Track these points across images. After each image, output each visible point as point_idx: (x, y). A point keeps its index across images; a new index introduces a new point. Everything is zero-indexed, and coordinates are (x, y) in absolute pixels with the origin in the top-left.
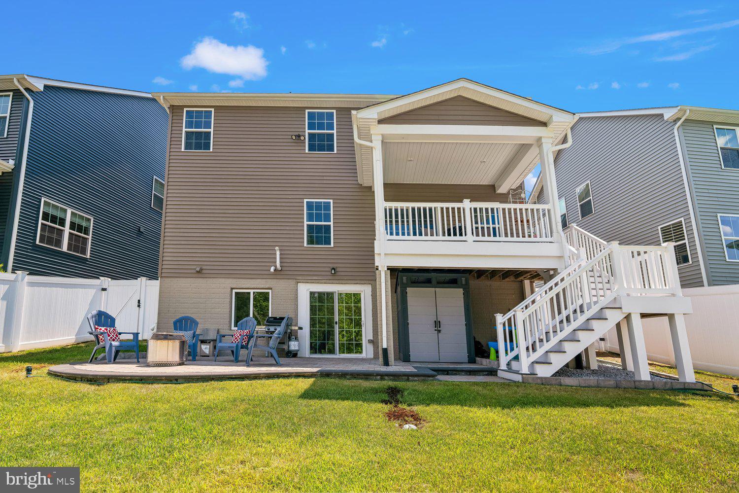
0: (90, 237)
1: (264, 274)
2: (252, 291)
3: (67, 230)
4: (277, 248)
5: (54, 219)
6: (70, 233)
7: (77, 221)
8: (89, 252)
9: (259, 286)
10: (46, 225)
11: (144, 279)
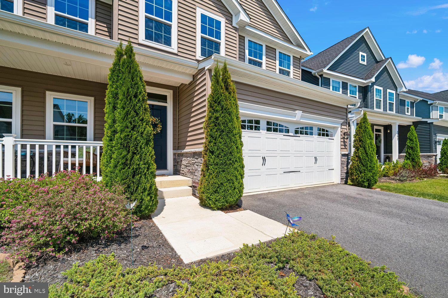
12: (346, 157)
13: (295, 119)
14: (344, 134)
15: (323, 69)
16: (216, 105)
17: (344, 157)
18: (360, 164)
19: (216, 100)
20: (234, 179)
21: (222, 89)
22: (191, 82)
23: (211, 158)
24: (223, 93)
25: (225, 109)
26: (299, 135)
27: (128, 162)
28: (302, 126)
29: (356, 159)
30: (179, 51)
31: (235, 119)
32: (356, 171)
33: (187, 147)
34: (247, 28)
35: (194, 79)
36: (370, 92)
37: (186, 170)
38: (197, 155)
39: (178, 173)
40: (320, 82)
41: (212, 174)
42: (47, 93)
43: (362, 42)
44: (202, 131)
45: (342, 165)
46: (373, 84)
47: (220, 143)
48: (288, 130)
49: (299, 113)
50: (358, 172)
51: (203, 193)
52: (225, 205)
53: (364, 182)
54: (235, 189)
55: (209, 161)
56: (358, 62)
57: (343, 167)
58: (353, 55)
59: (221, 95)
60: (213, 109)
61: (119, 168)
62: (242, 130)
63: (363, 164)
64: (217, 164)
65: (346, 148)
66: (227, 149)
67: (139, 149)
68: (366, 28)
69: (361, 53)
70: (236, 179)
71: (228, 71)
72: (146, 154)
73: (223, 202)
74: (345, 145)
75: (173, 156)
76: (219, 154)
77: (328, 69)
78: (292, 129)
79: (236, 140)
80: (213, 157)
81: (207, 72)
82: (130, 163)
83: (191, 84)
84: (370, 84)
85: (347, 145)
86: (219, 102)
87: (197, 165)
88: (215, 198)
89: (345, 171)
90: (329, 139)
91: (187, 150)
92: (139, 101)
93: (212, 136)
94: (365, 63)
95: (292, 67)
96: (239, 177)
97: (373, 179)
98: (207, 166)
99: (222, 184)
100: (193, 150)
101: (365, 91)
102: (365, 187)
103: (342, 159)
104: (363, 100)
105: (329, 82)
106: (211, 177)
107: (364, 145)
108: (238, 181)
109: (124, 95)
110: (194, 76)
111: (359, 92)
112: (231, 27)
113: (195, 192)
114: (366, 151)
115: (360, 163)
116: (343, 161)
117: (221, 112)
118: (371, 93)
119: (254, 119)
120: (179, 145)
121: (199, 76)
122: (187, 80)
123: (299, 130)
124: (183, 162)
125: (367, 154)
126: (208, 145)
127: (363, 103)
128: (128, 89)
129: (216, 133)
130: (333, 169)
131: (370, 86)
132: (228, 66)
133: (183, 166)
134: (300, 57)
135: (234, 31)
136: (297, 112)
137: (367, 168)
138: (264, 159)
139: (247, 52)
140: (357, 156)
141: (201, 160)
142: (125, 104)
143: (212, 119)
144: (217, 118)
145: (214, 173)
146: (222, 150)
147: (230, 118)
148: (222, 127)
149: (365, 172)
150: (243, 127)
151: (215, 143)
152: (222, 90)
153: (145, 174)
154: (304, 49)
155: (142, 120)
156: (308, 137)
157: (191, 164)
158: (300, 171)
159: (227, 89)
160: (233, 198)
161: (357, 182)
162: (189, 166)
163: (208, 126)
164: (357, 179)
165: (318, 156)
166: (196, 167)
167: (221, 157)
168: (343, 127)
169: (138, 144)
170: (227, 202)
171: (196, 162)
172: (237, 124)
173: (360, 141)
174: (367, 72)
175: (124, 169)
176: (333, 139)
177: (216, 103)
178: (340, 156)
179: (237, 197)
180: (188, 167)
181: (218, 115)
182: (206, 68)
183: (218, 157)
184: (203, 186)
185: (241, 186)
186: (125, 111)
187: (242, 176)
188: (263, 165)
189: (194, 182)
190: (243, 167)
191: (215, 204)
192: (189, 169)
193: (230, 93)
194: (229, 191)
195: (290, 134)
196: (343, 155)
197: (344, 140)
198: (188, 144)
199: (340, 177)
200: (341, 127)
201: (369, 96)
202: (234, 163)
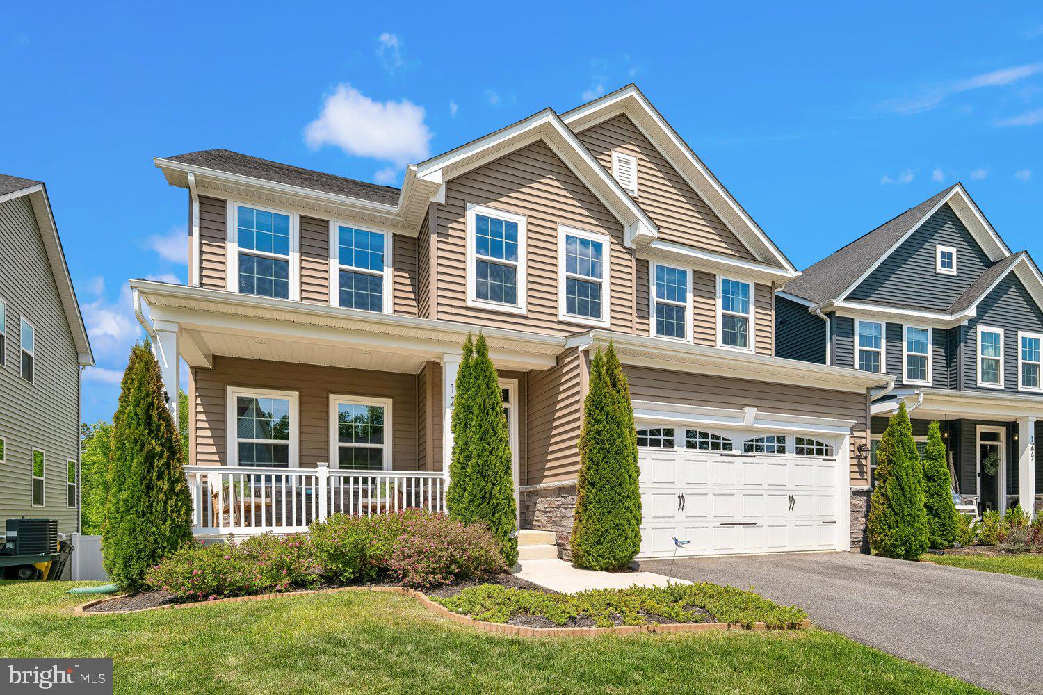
12: (865, 498)
13: (743, 424)
14: (860, 449)
15: (834, 301)
16: (598, 411)
17: (858, 498)
18: (887, 511)
19: (597, 404)
20: (626, 524)
21: (606, 386)
22: (553, 367)
23: (591, 493)
24: (608, 393)
25: (612, 418)
26: (754, 453)
27: (488, 496)
28: (759, 436)
29: (882, 501)
30: (529, 311)
31: (627, 433)
32: (880, 524)
33: (545, 480)
34: (653, 246)
35: (557, 362)
36: (966, 343)
37: (544, 519)
38: (566, 493)
39: (528, 526)
40: (829, 329)
41: (592, 516)
42: (332, 396)
43: (945, 221)
44: (576, 450)
45: (855, 514)
46: (973, 322)
47: (604, 469)
48: (731, 444)
49: (750, 412)
50: (885, 527)
51: (579, 545)
52: (611, 563)
53: (895, 546)
54: (626, 538)
55: (588, 498)
56: (933, 270)
57: (857, 519)
58: (917, 257)
59: (606, 397)
60: (594, 419)
61: (476, 503)
62: (639, 448)
63: (893, 510)
64: (600, 502)
65: (866, 477)
66: (614, 479)
67: (498, 478)
68: (952, 188)
69: (940, 249)
70: (629, 525)
71: (615, 357)
72: (505, 486)
73: (610, 559)
74: (862, 473)
75: (520, 497)
76: (603, 486)
77: (848, 299)
78: (738, 443)
79: (629, 465)
80: (594, 491)
81: (582, 356)
82: (490, 497)
83: (552, 370)
84: (966, 323)
85: (866, 473)
86: (603, 407)
87: (566, 509)
88: (598, 552)
89: (862, 527)
90: (824, 460)
91: (546, 484)
92: (497, 414)
93: (591, 460)
94: (953, 271)
95: (752, 308)
96: (633, 522)
97: (915, 541)
98: (585, 506)
99: (607, 530)
100: (558, 484)
101: (950, 340)
102: (898, 557)
103: (853, 502)
104: (947, 364)
105: (851, 328)
106: (591, 521)
107: (897, 472)
108: (632, 527)
109: (480, 409)
110: (557, 357)
111: (934, 344)
112: (622, 250)
113: (562, 554)
114: (900, 484)
115: (888, 508)
116: (855, 506)
117: (605, 422)
118: (969, 345)
119: (662, 428)
120: (529, 477)
121: (568, 360)
122: (545, 364)
123: (754, 443)
124: (538, 505)
125: (902, 489)
126: (586, 473)
127: (946, 369)
128: (485, 401)
129: (598, 455)
130: (835, 523)
131: (965, 327)
132: (614, 345)
133: (537, 513)
134: (773, 283)
135: (627, 257)
136: (746, 410)
137: (902, 518)
138: (681, 498)
139: (653, 290)
140: (882, 495)
141: (573, 500)
142: (482, 420)
143: (592, 433)
144: (599, 433)
145: (595, 514)
146: (608, 481)
147: (618, 431)
148: (607, 446)
149: (898, 527)
150: (642, 442)
151: (597, 470)
152: (607, 388)
153: (506, 513)
154: (780, 266)
155: (501, 440)
156: (776, 458)
157: (553, 508)
158: (755, 524)
159: (614, 385)
160: (623, 553)
161: (884, 548)
162: (550, 512)
163: (585, 445)
164: (882, 541)
165: (797, 494)
166: (564, 511)
167: (606, 491)
168: (856, 434)
169: (497, 472)
170: (614, 558)
171: (563, 504)
172: (630, 439)
173: (890, 462)
174: (958, 292)
175: (482, 504)
176: (835, 460)
177: (597, 409)
178: (848, 494)
179: (630, 552)
180: (548, 514)
181: (600, 427)
182: (580, 349)
183: (601, 490)
184: (578, 536)
185: (636, 536)
186: (482, 429)
187: (638, 521)
188: (679, 509)
189: (560, 537)
190: (639, 507)
191: (596, 560)
192: (551, 517)
193: (618, 392)
194: (617, 542)
195: (734, 452)
196: (856, 493)
197: (859, 462)
198: (546, 473)
199: (849, 539)
200: (852, 433)
201: (962, 352)
202: (626, 500)
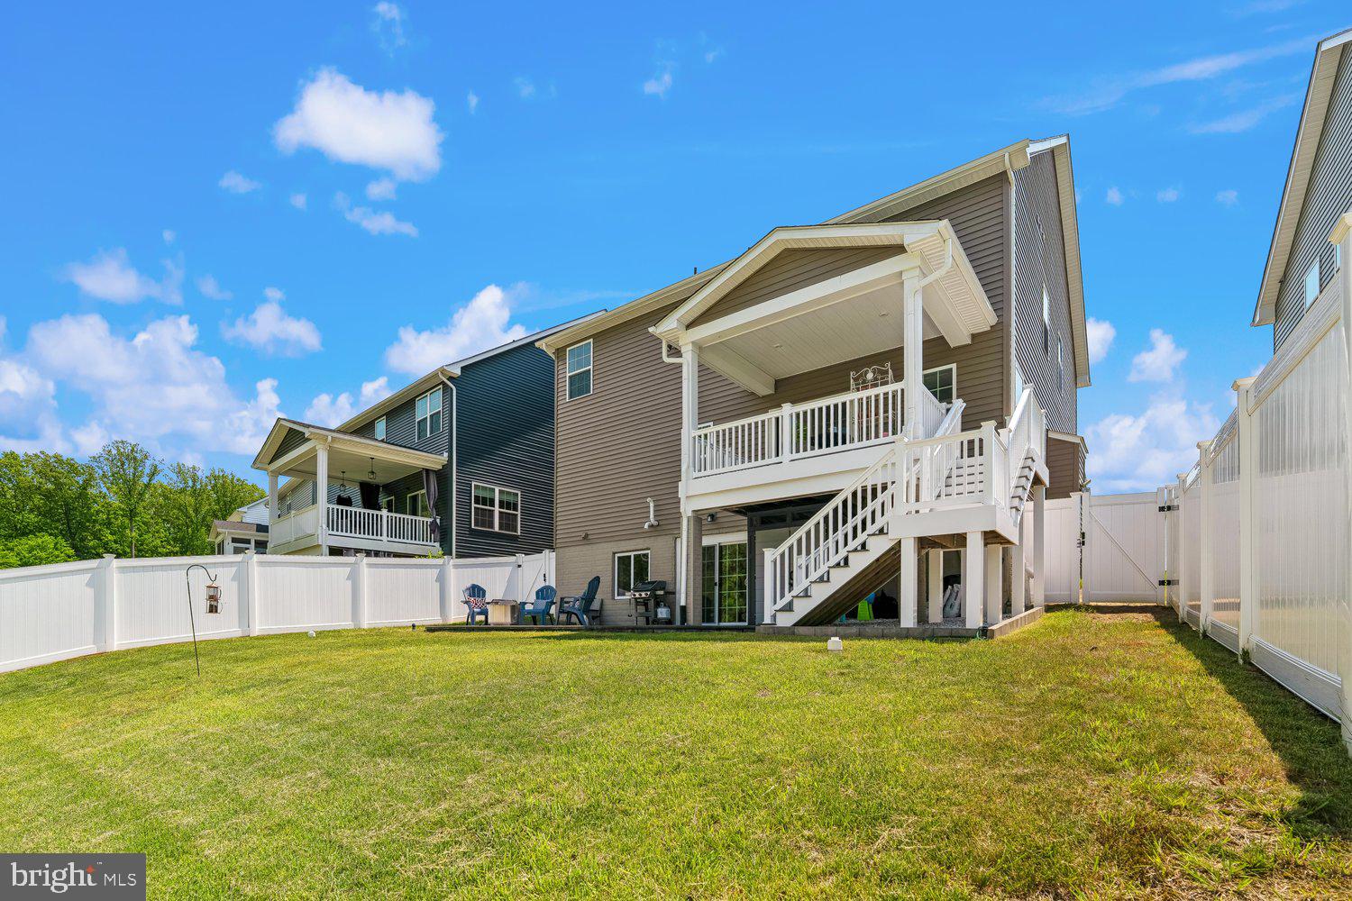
0: (519, 513)
1: (638, 534)
2: (632, 554)
3: (497, 509)
4: (649, 499)
5: (484, 501)
6: (500, 512)
7: (505, 498)
8: (519, 528)
9: (637, 548)
10: (478, 508)
11: (547, 551)
